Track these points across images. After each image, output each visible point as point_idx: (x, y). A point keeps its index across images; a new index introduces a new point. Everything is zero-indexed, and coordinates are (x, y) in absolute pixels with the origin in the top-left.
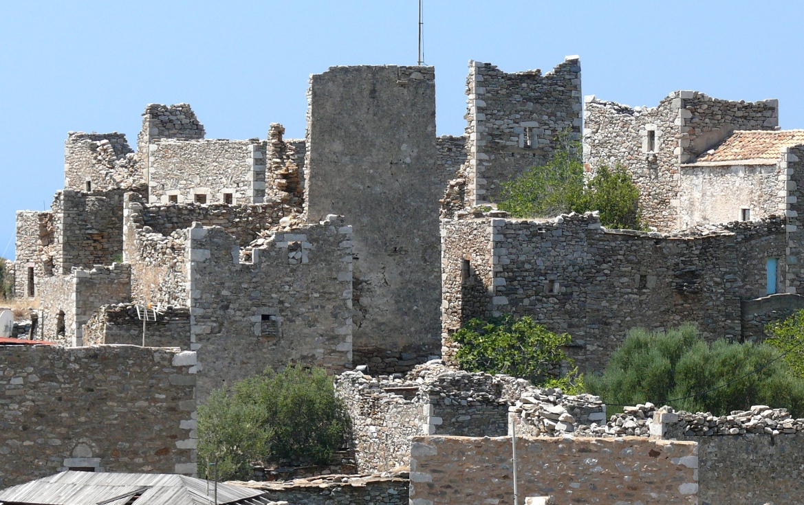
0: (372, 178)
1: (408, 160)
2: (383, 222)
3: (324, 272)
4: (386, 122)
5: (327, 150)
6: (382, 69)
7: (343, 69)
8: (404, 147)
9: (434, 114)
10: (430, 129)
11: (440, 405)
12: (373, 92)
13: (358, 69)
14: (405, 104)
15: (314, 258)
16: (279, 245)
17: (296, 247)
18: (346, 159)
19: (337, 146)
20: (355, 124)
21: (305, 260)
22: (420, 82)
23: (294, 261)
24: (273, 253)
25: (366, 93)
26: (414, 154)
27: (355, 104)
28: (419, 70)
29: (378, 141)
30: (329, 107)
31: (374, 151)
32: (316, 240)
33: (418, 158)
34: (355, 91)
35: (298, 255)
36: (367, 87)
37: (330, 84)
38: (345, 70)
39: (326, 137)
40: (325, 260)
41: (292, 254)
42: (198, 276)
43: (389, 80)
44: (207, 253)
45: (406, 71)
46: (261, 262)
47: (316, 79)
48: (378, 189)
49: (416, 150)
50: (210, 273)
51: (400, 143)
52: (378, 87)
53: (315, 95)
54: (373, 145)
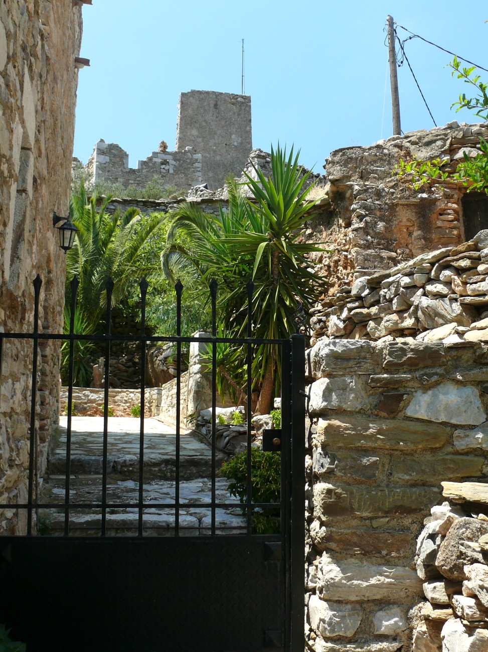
0: (215, 151)
1: (236, 144)
2: (221, 177)
3: (184, 179)
4: (223, 122)
5: (189, 134)
6: (221, 94)
7: (198, 91)
8: (233, 136)
9: (250, 121)
10: (248, 128)
11: (266, 168)
12: (216, 106)
13: (208, 93)
14: (234, 113)
15: (177, 171)
16: (155, 160)
17: (165, 162)
18: (200, 140)
19: (195, 132)
20: (205, 121)
21: (171, 171)
22: (243, 103)
23: (164, 171)
24: (151, 164)
25: (212, 105)
26: (239, 141)
27: (205, 110)
28: (242, 97)
29: (218, 132)
30: (190, 111)
31: (216, 137)
32: (179, 160)
33: (241, 144)
34: (205, 104)
35: (167, 167)
36: (212, 103)
37: (191, 98)
38: (200, 92)
39: (189, 127)
40: (184, 173)
41: (163, 166)
42: (100, 172)
43: (225, 100)
44: (107, 159)
45: (235, 97)
46: (142, 169)
47: (183, 95)
48: (218, 158)
49: (240, 139)
50: (109, 171)
51: (231, 134)
52: (219, 103)
53: (182, 103)
54: (215, 133)
